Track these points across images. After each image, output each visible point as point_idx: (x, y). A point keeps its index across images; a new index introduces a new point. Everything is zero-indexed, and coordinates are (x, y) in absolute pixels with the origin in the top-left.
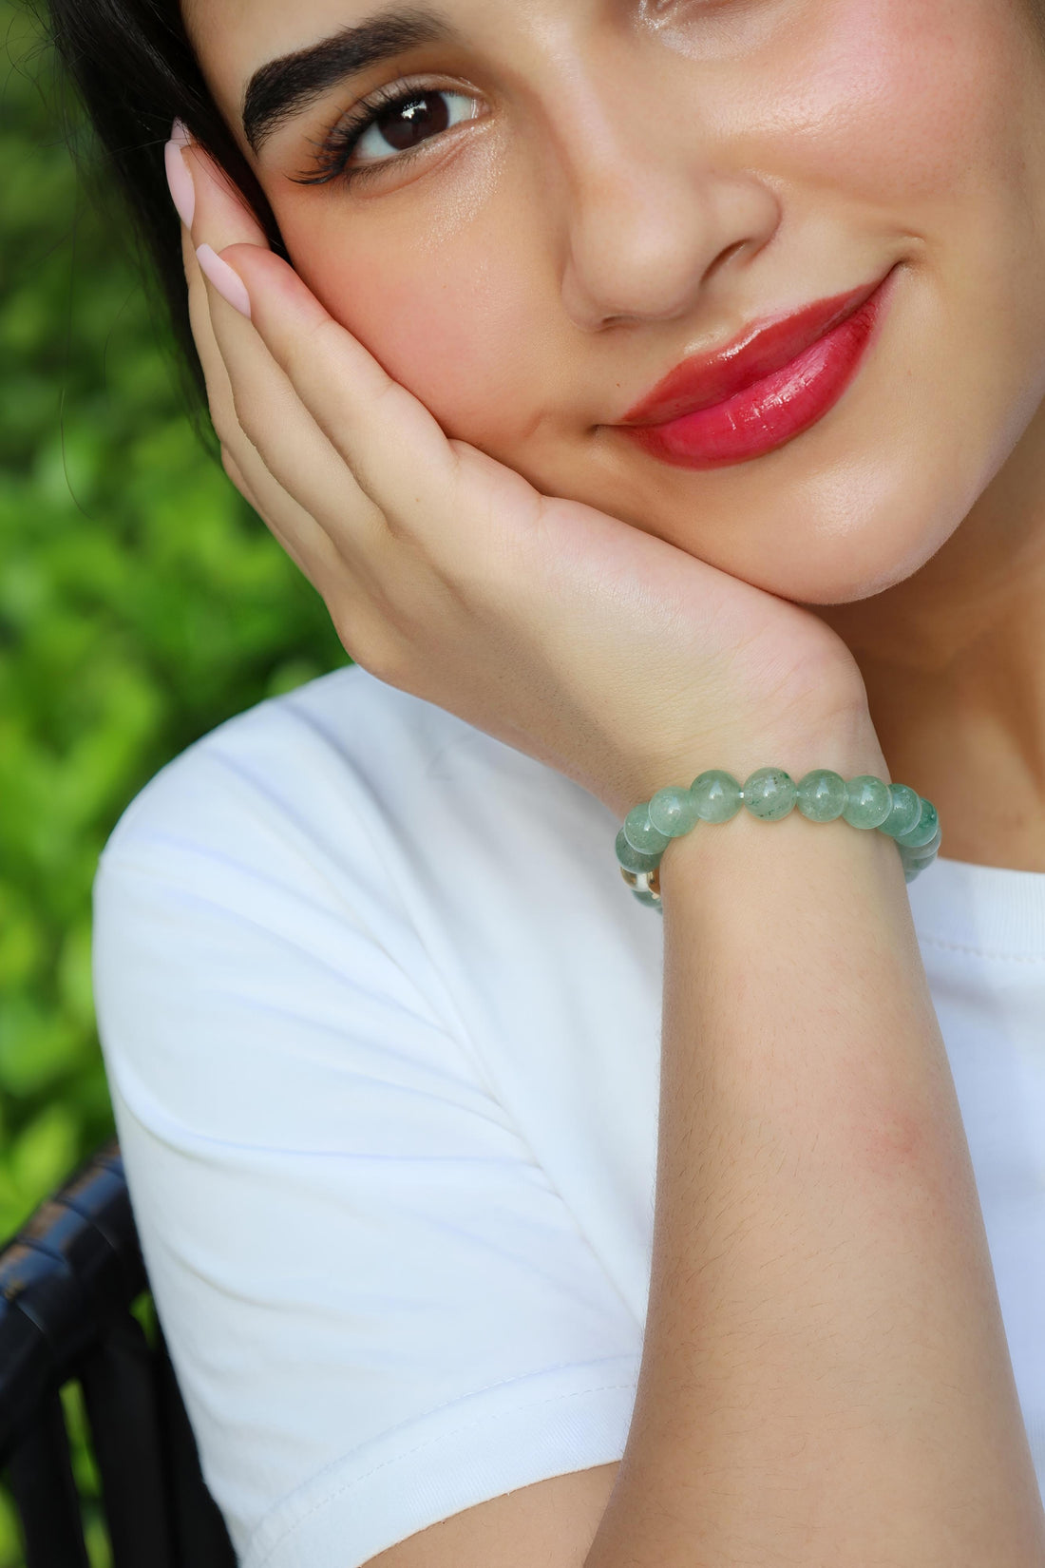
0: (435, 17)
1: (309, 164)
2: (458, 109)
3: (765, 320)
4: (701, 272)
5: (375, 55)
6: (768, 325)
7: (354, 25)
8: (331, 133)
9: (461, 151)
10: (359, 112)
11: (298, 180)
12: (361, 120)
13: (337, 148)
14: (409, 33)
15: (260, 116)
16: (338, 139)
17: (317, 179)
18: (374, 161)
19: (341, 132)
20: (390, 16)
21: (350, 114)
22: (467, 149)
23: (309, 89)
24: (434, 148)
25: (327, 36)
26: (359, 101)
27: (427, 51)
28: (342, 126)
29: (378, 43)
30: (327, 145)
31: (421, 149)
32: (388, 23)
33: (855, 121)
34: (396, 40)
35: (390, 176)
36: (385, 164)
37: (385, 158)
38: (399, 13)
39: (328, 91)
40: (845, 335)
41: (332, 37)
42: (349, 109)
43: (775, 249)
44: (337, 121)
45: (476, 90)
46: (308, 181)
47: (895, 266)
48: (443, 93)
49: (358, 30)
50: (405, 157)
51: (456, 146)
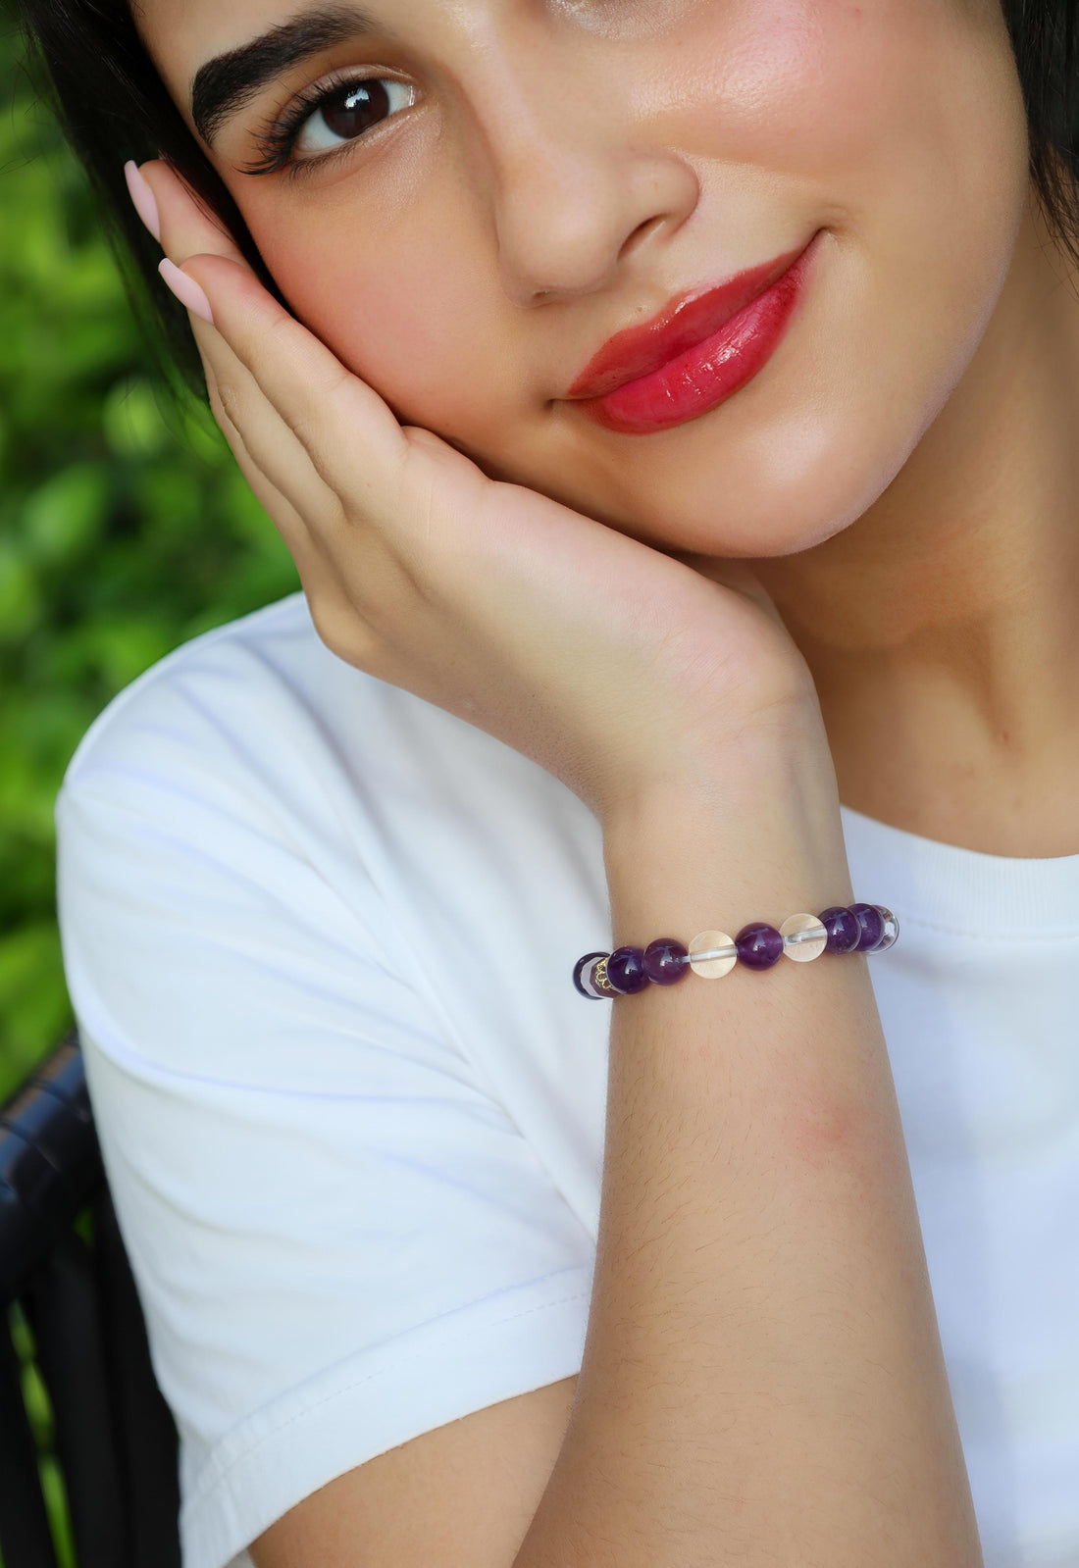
0: (356, 12)
1: (255, 156)
2: (399, 97)
3: (689, 293)
4: (618, 247)
5: (306, 50)
6: (691, 298)
7: (283, 23)
8: (274, 127)
9: (398, 140)
10: (297, 105)
11: (245, 170)
12: (298, 113)
13: (282, 139)
14: (335, 28)
15: (207, 111)
16: (279, 132)
17: (263, 170)
18: (318, 154)
19: (282, 125)
20: (317, 13)
21: (288, 108)
22: (405, 137)
23: (248, 85)
24: (377, 136)
25: (258, 35)
26: (295, 96)
27: (354, 44)
28: (283, 119)
29: (307, 39)
30: (272, 138)
31: (359, 141)
32: (315, 20)
33: (766, 96)
34: (322, 35)
35: (331, 169)
36: (327, 157)
37: (328, 151)
38: (324, 10)
39: (264, 87)
40: (771, 300)
41: (264, 36)
42: (287, 103)
43: (694, 224)
44: (278, 115)
45: (408, 77)
46: (256, 171)
47: (818, 232)
48: (382, 82)
49: (288, 28)
50: (345, 149)
51: (392, 136)
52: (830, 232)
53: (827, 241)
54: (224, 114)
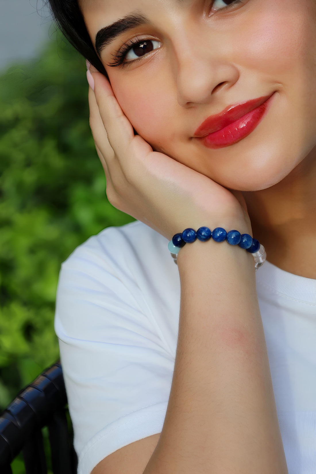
1: (113, 61)
2: (156, 45)
3: (232, 105)
5: (128, 27)
6: (233, 107)
8: (118, 53)
10: (126, 47)
11: (110, 65)
12: (126, 49)
13: (120, 57)
14: (137, 21)
17: (115, 65)
18: (130, 60)
19: (121, 53)
21: (123, 47)
24: (148, 56)
27: (142, 26)
28: (121, 51)
29: (129, 24)
30: (118, 56)
31: (143, 57)
32: (131, 18)
34: (133, 23)
35: (134, 65)
36: (133, 61)
37: (134, 59)
39: (116, 38)
40: (258, 110)
41: (116, 22)
43: (237, 86)
44: (119, 49)
45: (158, 39)
46: (113, 66)
47: (274, 92)
48: (151, 41)
49: (123, 20)
50: (138, 59)
51: (153, 56)
52: (278, 92)
53: (277, 95)
54: (104, 46)
